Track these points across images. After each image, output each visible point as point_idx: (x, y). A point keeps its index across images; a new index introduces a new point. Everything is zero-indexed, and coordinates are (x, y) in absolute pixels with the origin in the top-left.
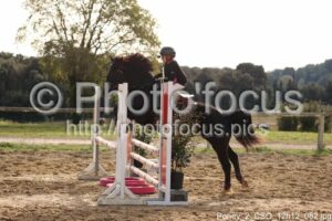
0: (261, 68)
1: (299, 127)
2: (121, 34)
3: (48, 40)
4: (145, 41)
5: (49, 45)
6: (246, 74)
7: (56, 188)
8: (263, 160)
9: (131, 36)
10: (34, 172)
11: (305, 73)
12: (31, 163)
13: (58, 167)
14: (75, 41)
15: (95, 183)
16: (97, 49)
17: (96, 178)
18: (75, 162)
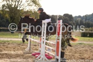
2: (28, 3)
3: (3, 4)
4: (36, 6)
5: (4, 6)
6: (67, 17)
7: (18, 56)
8: (83, 47)
9: (32, 3)
10: (7, 50)
12: (4, 47)
13: (14, 48)
14: (12, 5)
15: (30, 55)
16: (20, 7)
17: (30, 53)
18: (19, 47)
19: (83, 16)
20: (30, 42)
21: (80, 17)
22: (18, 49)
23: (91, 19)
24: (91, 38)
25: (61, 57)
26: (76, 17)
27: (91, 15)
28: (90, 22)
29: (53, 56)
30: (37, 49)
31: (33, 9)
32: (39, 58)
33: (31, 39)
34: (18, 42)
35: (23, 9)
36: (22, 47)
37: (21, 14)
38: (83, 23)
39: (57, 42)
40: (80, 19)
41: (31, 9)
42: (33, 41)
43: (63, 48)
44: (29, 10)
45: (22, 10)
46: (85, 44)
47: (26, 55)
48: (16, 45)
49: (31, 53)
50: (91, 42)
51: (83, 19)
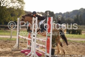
0: (53, 12)
1: (71, 32)
4: (20, 2)
11: (66, 14)
13: (1, 46)
16: (4, 4)
17: (18, 50)
18: (6, 44)
19: (64, 13)
20: (19, 39)
21: (60, 14)
22: (6, 46)
23: (71, 16)
24: (74, 35)
25: (52, 54)
26: (57, 14)
27: (71, 12)
28: (71, 19)
29: (44, 53)
30: (25, 47)
31: (16, 6)
32: (30, 56)
33: (19, 36)
34: (4, 39)
35: (7, 6)
36: (9, 44)
37: (4, 10)
38: (64, 20)
39: (47, 39)
40: (61, 16)
41: (14, 6)
42: (22, 38)
43: (53, 45)
44: (13, 7)
45: (5, 6)
46: (71, 41)
47: (15, 52)
48: (3, 42)
49: (20, 51)
50: (75, 39)
51: (64, 16)
